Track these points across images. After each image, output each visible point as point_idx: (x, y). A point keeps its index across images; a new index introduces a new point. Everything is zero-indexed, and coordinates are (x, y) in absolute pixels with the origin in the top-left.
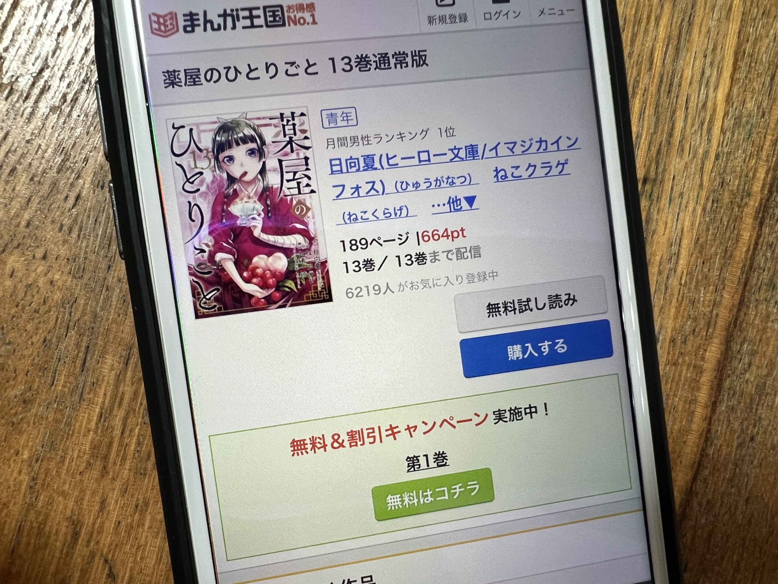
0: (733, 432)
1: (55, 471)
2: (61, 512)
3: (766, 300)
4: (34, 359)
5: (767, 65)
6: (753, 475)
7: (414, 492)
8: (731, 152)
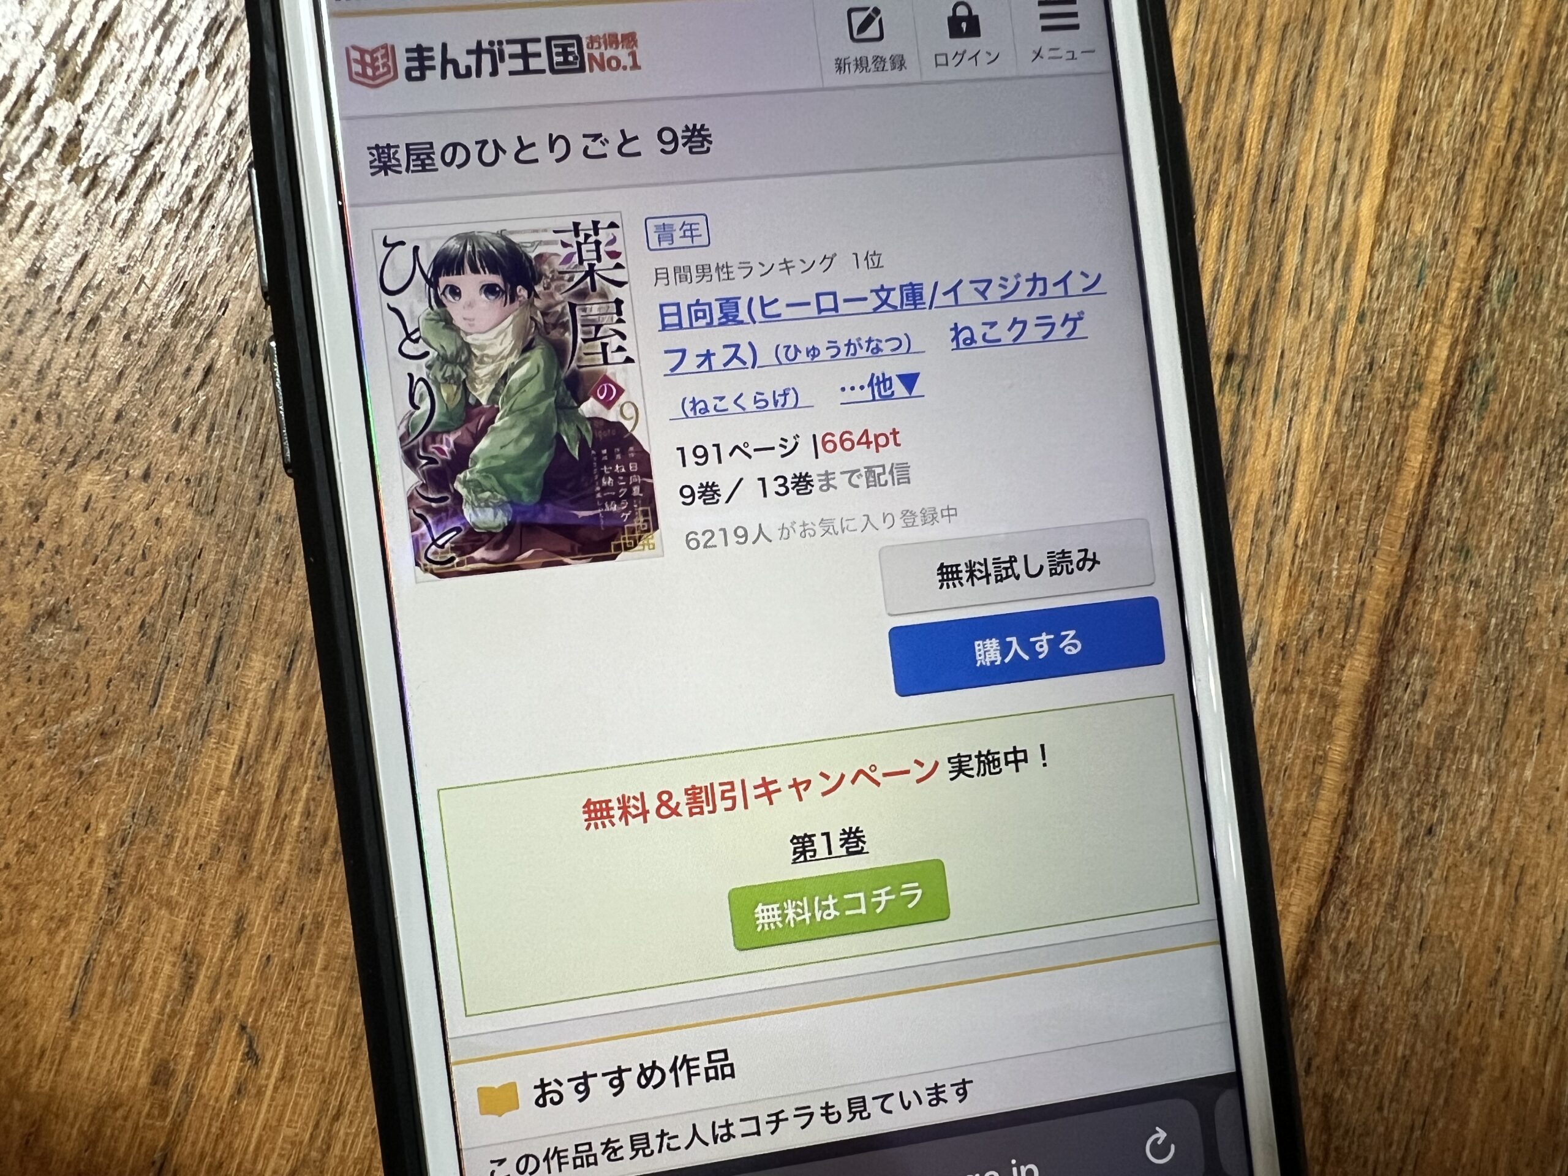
0: (1393, 817)
1: (154, 862)
2: (164, 937)
3: (1452, 576)
4: (121, 659)
5: (1450, 156)
6: (1433, 897)
7: (805, 899)
8: (1385, 311)
